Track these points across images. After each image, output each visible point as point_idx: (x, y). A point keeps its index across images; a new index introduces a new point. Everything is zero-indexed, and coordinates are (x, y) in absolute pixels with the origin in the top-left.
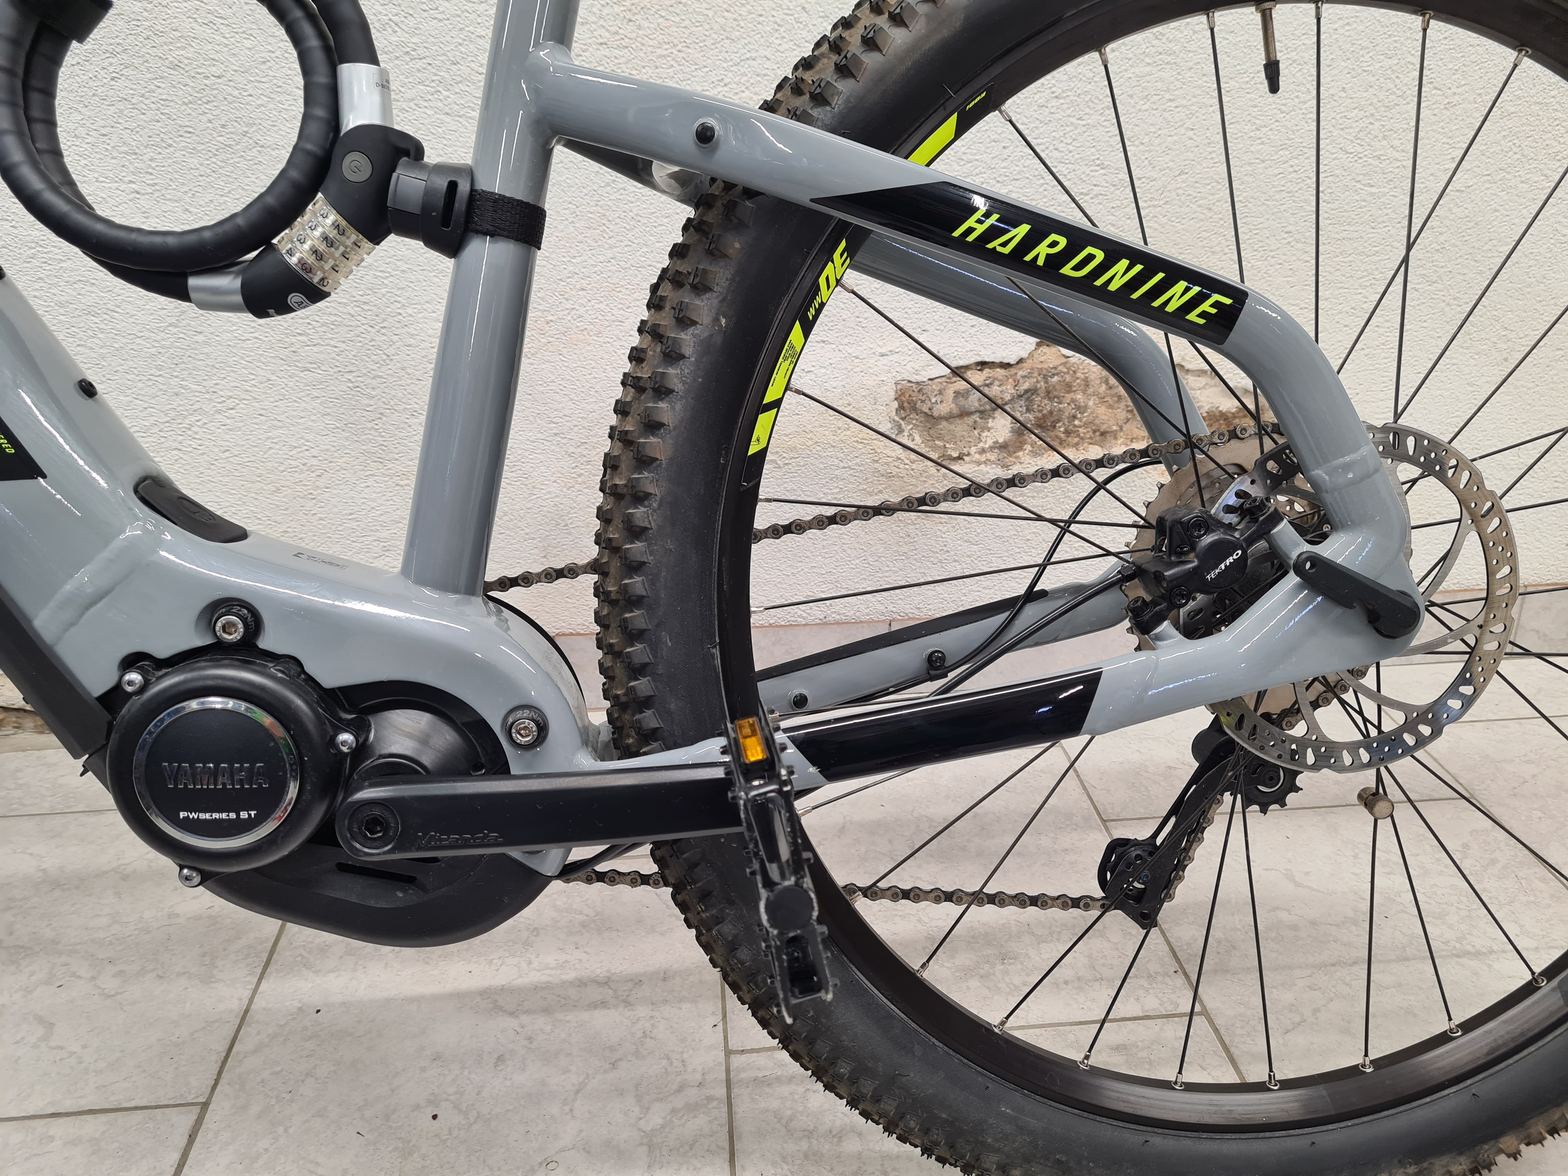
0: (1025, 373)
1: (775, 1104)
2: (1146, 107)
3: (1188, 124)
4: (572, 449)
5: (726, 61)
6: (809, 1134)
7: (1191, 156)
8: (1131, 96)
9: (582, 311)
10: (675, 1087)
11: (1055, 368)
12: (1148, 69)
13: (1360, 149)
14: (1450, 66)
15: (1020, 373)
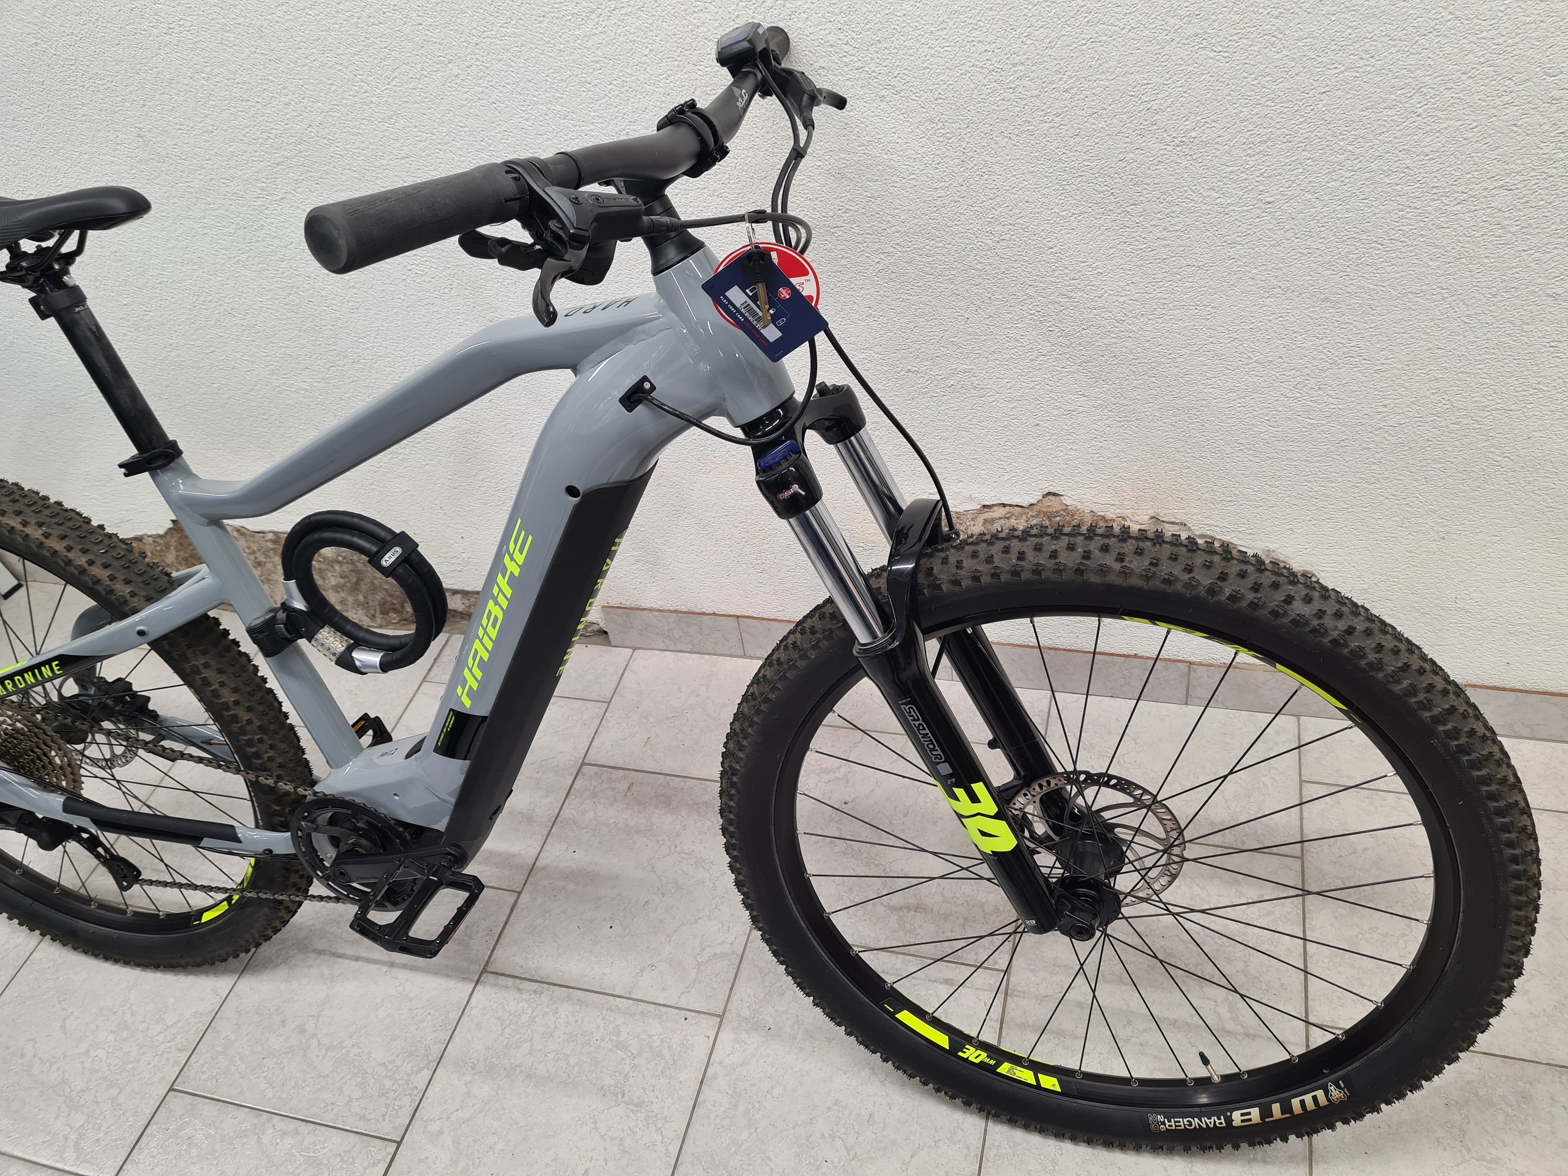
0: (1033, 514)
2: (1115, 362)
3: (1150, 373)
7: (1155, 393)
11: (1057, 512)
12: (1114, 340)
13: (1299, 395)
15: (1031, 513)
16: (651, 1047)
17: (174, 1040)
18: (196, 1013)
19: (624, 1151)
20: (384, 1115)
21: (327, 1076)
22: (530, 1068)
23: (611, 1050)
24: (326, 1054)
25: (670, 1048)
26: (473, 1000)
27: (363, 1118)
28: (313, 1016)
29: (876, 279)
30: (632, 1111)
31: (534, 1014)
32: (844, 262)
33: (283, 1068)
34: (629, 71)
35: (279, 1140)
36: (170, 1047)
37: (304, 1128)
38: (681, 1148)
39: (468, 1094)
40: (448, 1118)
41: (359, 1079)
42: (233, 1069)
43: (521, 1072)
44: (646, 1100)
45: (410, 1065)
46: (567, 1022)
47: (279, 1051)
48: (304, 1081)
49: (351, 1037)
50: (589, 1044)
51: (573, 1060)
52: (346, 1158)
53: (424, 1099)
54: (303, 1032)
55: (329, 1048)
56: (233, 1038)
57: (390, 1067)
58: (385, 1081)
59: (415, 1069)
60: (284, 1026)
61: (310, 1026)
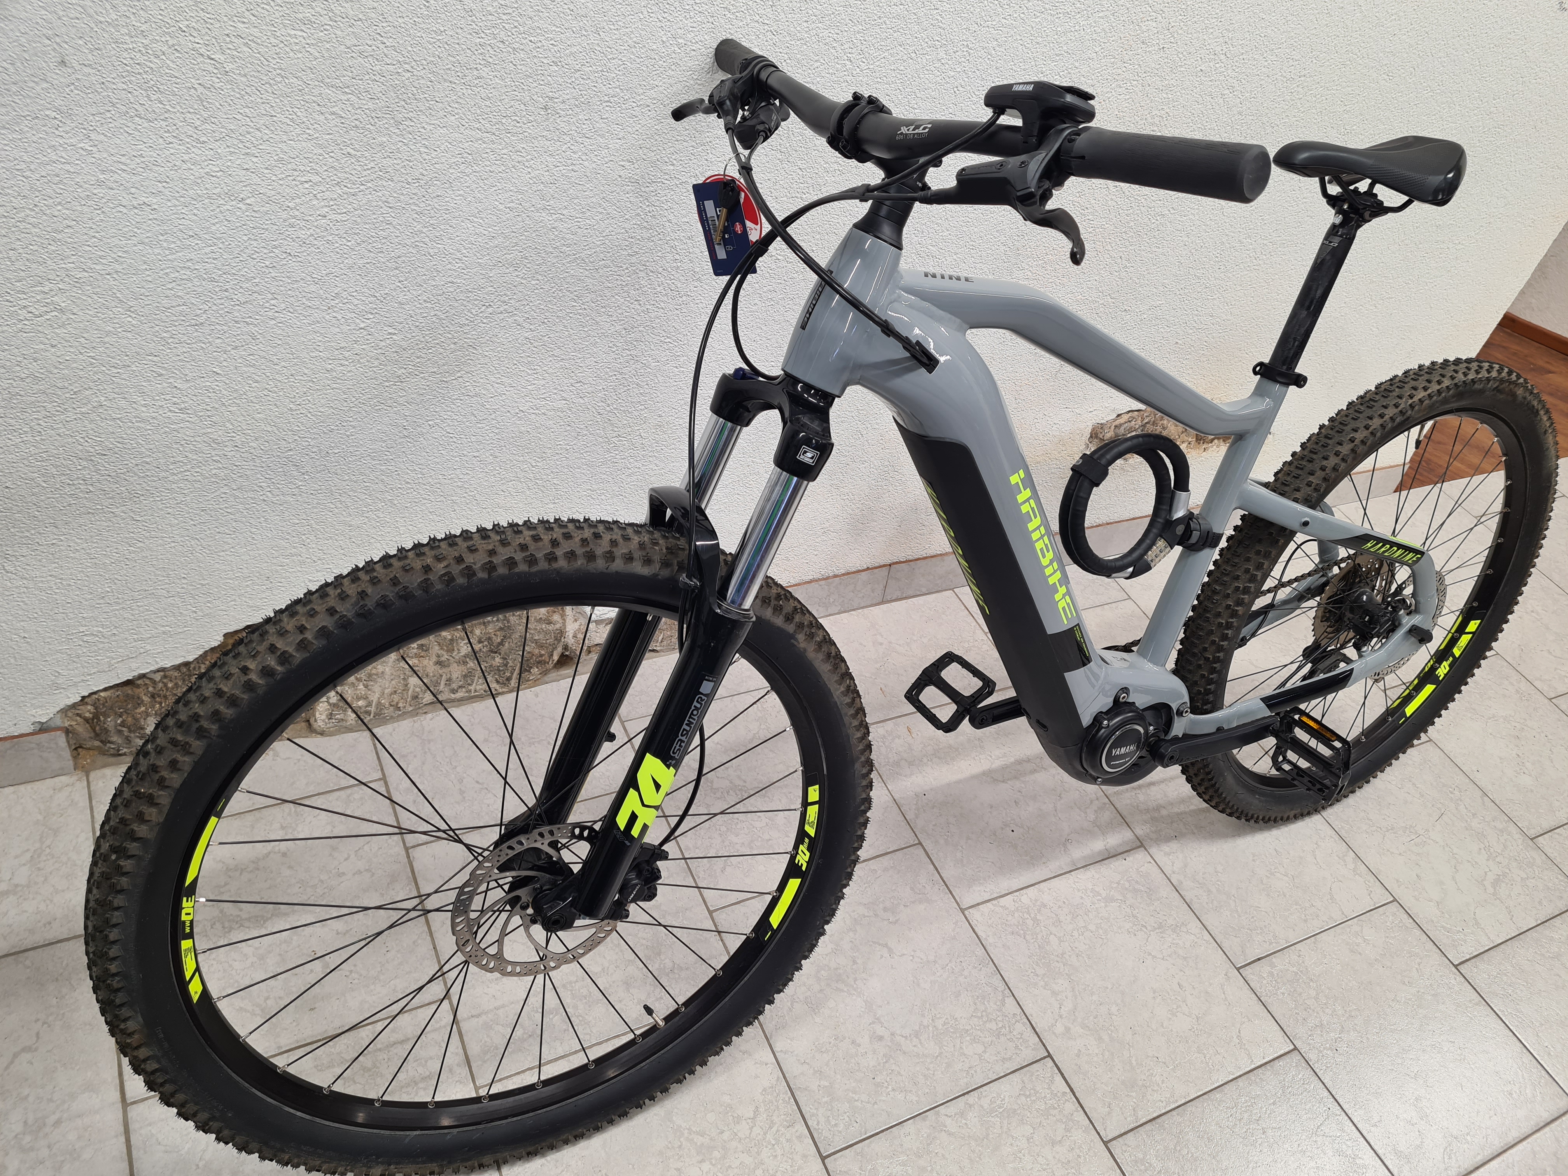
16: (1126, 889)
17: (772, 1123)
18: (764, 1090)
19: (1185, 958)
20: (1017, 1047)
21: (941, 1053)
22: (1073, 950)
23: (1106, 906)
24: (920, 1040)
25: (1137, 882)
26: (979, 934)
27: (1004, 1060)
28: (874, 1022)
30: (1161, 933)
31: (1032, 916)
33: (899, 1073)
35: (964, 1121)
36: (778, 1131)
37: (972, 1098)
38: (1212, 936)
39: (1055, 994)
40: (1061, 1017)
42: (859, 1104)
43: (1070, 956)
44: (1160, 921)
45: (991, 1004)
46: (1060, 907)
47: (879, 1064)
48: (928, 1069)
49: (923, 1016)
50: (1089, 911)
51: (1092, 927)
52: (1028, 1093)
53: (1030, 1018)
54: (881, 1038)
55: (917, 1035)
56: (827, 1084)
57: (979, 1015)
58: (988, 1025)
59: (998, 1003)
60: (859, 1045)
61: (880, 1031)
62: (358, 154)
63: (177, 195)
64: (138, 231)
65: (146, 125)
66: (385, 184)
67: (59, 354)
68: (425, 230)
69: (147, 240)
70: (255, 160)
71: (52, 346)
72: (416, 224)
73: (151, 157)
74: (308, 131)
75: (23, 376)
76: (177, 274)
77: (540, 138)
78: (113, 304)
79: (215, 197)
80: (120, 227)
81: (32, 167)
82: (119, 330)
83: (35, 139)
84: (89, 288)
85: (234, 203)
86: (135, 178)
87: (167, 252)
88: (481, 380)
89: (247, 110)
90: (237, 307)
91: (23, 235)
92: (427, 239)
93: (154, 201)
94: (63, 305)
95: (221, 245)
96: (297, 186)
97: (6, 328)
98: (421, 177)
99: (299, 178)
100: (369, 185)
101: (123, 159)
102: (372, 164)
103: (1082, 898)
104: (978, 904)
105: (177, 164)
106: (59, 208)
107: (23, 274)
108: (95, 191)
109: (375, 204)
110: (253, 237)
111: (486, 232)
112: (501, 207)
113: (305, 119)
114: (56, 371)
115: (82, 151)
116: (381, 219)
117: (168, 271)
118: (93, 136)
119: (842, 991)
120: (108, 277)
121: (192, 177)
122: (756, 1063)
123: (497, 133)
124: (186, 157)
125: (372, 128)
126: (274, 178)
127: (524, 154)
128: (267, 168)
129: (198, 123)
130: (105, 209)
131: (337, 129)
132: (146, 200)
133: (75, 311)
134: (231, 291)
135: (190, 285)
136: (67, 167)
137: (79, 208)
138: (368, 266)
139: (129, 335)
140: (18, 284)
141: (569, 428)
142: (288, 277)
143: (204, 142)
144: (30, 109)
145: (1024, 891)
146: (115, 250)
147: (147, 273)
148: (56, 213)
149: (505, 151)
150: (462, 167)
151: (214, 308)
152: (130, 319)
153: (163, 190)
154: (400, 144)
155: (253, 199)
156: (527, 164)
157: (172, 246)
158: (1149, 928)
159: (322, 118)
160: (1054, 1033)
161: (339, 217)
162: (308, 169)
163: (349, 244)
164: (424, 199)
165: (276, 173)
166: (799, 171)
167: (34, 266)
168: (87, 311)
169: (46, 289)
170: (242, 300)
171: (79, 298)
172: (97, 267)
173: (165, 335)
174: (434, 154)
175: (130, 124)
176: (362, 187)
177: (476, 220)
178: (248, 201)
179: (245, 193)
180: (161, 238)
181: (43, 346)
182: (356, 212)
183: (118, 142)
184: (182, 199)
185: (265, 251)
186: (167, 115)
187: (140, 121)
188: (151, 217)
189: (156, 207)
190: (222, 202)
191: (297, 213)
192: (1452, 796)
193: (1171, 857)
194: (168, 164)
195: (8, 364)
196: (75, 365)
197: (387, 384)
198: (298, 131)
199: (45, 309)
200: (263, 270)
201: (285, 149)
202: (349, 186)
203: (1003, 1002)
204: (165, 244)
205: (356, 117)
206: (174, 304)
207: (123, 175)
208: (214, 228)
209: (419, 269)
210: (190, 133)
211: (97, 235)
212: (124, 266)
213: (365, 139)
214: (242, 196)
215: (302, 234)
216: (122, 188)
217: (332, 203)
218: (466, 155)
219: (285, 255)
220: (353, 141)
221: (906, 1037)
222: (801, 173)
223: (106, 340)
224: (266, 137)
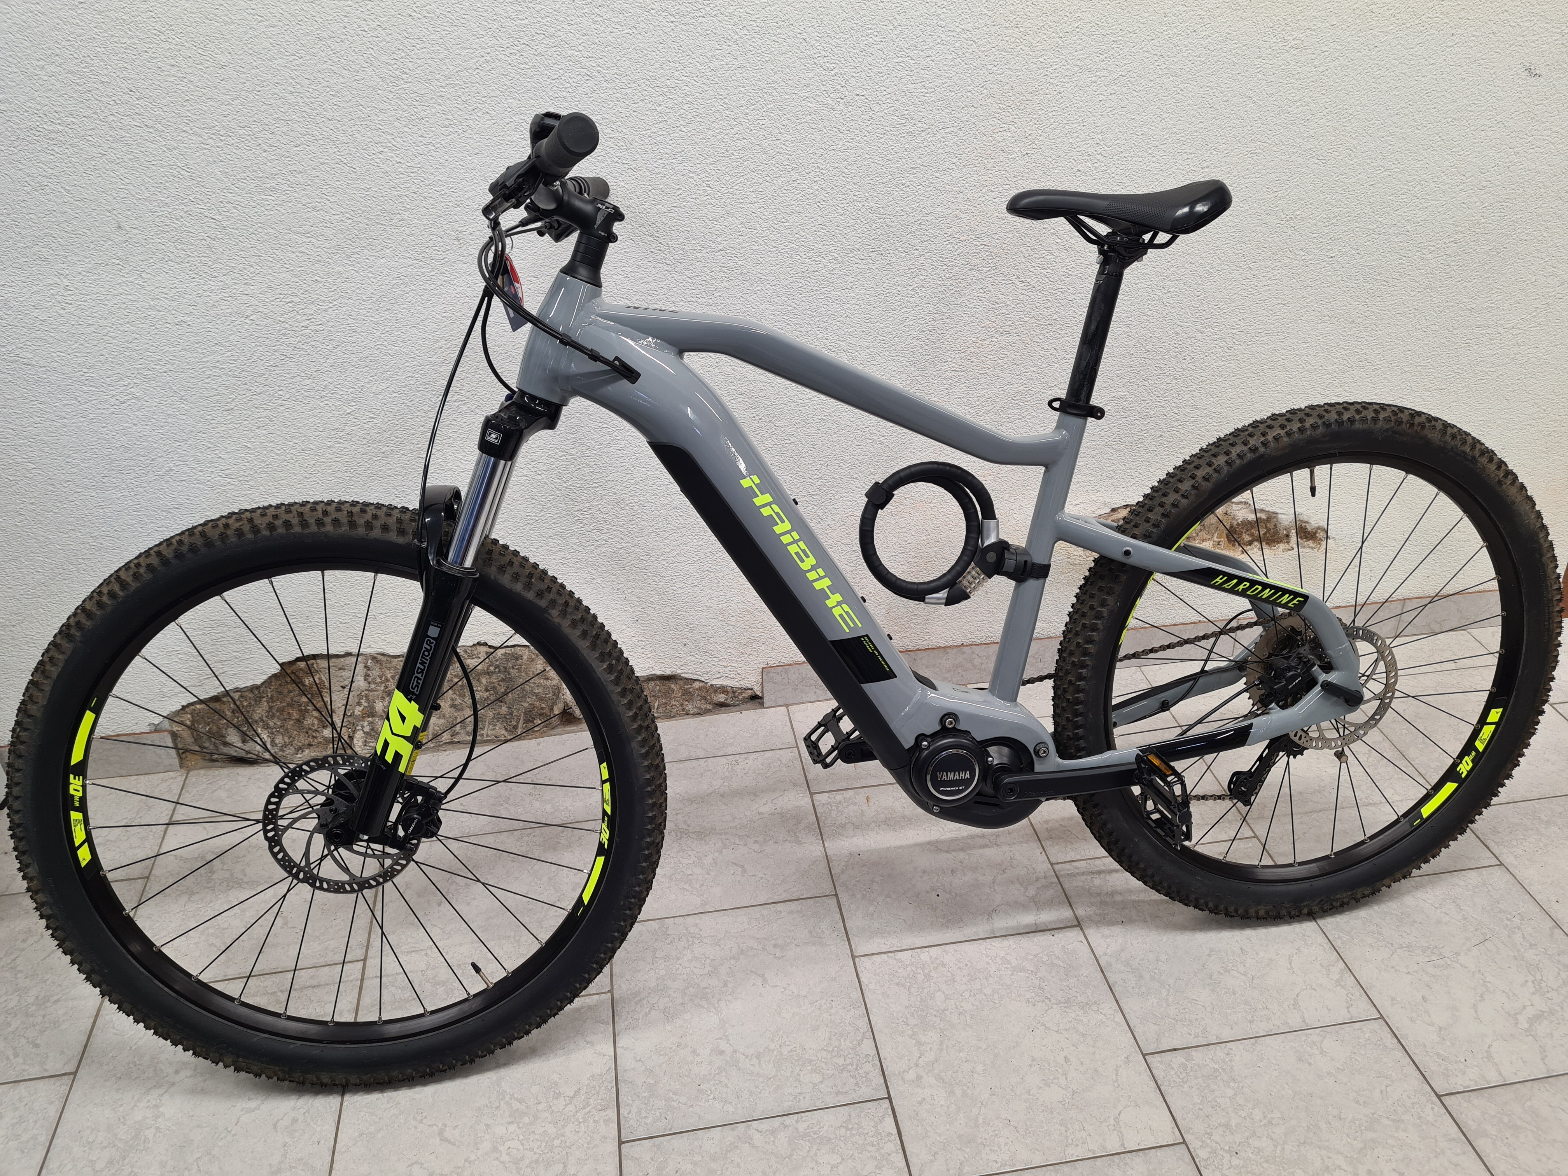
1: (1081, 884)
3: (1242, 386)
4: (910, 560)
5: (1013, 374)
6: (1099, 895)
7: (1242, 401)
8: (1214, 376)
9: (924, 492)
10: (1034, 879)
13: (1328, 392)
14: (1377, 352)
16: (1043, 962)
17: (588, 1104)
18: (593, 1076)
19: (1083, 1035)
20: (857, 1084)
21: (776, 1076)
22: (957, 1008)
23: (1012, 974)
24: (760, 1061)
25: (1058, 958)
26: (863, 979)
27: (838, 1093)
28: (720, 1038)
29: (1076, 328)
30: (1065, 1007)
31: (926, 971)
32: (1056, 316)
33: (726, 1085)
34: (937, 175)
35: (772, 1139)
36: (589, 1112)
37: (788, 1120)
38: (1125, 1017)
39: (919, 1043)
40: (917, 1065)
41: (809, 1068)
42: (675, 1104)
43: (951, 1013)
44: (1070, 997)
45: (847, 1042)
46: (960, 968)
47: (710, 1074)
48: (757, 1087)
49: (772, 1041)
50: (990, 976)
51: (988, 991)
52: (850, 1126)
53: (883, 1061)
54: (722, 1053)
55: (759, 1056)
56: (652, 1082)
57: (831, 1049)
58: (835, 1060)
59: (855, 1042)
60: (698, 1055)
61: (724, 1046)
62: (324, 280)
63: (203, 314)
64: (181, 341)
65: (176, 266)
66: (347, 302)
67: (139, 430)
68: (382, 336)
69: (187, 347)
70: (252, 288)
71: (135, 425)
72: (375, 331)
73: (183, 288)
74: (285, 266)
75: (118, 446)
76: (211, 372)
77: (458, 262)
78: (171, 394)
79: (228, 315)
80: (169, 339)
81: (108, 298)
82: (177, 413)
83: (108, 279)
84: (153, 382)
85: (242, 319)
86: (174, 304)
87: (202, 356)
88: (451, 457)
89: (242, 253)
90: (255, 397)
91: (108, 345)
92: (386, 343)
93: (189, 319)
94: (138, 394)
95: (238, 351)
96: (283, 305)
97: (103, 411)
98: (372, 295)
99: (284, 300)
100: (335, 303)
101: (164, 291)
102: (335, 288)
103: (988, 963)
104: (873, 954)
105: (200, 292)
106: (128, 325)
107: (110, 372)
108: (149, 313)
109: (341, 317)
110: (258, 344)
111: (430, 337)
112: (438, 316)
113: (282, 257)
114: (138, 443)
115: (137, 286)
116: (348, 328)
117: (204, 369)
118: (144, 275)
119: (703, 1007)
120: (165, 374)
121: (211, 302)
122: (596, 1053)
123: (424, 260)
124: (205, 288)
125: (330, 261)
126: (267, 300)
127: (449, 275)
128: (261, 294)
129: (210, 263)
130: (157, 326)
131: (305, 263)
132: (183, 319)
133: (146, 399)
134: (249, 384)
135: (220, 380)
136: (130, 297)
137: (140, 325)
138: (345, 364)
139: (184, 417)
140: (108, 379)
141: (534, 501)
142: (289, 374)
143: (216, 277)
144: (103, 259)
145: (927, 949)
146: (167, 354)
147: (190, 371)
148: (127, 329)
149: (432, 273)
150: (402, 287)
151: (240, 397)
152: (183, 405)
153: (193, 311)
154: (353, 272)
155: (254, 316)
156: (452, 282)
157: (205, 351)
158: (1053, 1001)
159: (293, 255)
160: (903, 1079)
161: (317, 328)
162: (290, 292)
163: (328, 348)
164: (377, 312)
165: (268, 296)
166: (688, 279)
167: (116, 366)
168: (154, 399)
169: (125, 383)
170: (258, 391)
171: (148, 390)
172: (157, 367)
173: (208, 417)
174: (379, 278)
175: (166, 266)
176: (330, 305)
177: (420, 327)
178: (251, 318)
179: (249, 311)
180: (197, 346)
181: (128, 425)
182: (329, 324)
183: (160, 278)
184: (206, 317)
185: (269, 354)
186: (189, 259)
187: (172, 264)
188: (188, 331)
189: (190, 323)
190: (234, 319)
191: (287, 325)
192: (1508, 923)
193: (1108, 940)
194: (194, 293)
195: (107, 437)
196: (150, 439)
197: (376, 459)
198: (279, 266)
199: (127, 397)
200: (270, 368)
201: (272, 279)
202: (321, 304)
203: (860, 1043)
204: (200, 350)
205: (318, 253)
206: (212, 394)
207: (166, 301)
208: (231, 338)
209: (384, 367)
210: (206, 271)
211: (154, 344)
212: (175, 366)
213: (327, 269)
214: (247, 314)
215: (291, 340)
216: (166, 310)
217: (310, 317)
218: (403, 278)
219: (283, 357)
220: (318, 271)
221: (747, 1056)
222: (690, 281)
223: (169, 420)
224: (257, 271)
